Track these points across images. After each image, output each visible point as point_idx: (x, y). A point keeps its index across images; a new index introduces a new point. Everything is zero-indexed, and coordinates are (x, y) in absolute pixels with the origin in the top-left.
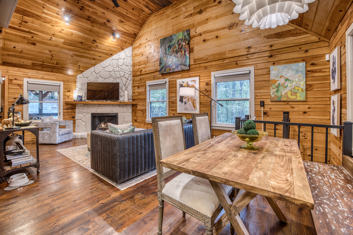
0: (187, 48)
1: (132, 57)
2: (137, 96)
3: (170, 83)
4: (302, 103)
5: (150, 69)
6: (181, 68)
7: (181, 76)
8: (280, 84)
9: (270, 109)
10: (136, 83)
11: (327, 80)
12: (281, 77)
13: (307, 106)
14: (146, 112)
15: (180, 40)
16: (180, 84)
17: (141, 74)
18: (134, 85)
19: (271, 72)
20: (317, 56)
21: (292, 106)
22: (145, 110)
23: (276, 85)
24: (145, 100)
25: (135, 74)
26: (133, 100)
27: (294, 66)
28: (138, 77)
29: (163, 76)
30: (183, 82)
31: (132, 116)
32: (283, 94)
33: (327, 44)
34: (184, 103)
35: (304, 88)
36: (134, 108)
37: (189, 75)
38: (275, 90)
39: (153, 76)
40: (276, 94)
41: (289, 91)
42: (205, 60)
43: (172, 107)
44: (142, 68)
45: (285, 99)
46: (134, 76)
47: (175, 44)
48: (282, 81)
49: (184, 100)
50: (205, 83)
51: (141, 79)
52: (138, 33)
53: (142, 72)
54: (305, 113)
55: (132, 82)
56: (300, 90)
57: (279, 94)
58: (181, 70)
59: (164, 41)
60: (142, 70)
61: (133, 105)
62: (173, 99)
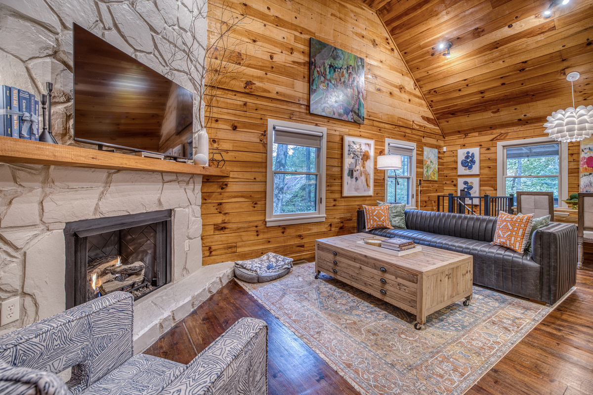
2: (226, 151)
5: (280, 90)
6: (352, 117)
7: (348, 130)
9: (423, 187)
10: (224, 110)
11: (443, 166)
12: (429, 159)
13: (437, 185)
14: (263, 199)
15: (351, 67)
16: (349, 146)
17: (248, 91)
18: (215, 115)
19: (424, 153)
20: (440, 146)
21: (432, 185)
22: (263, 193)
23: (427, 165)
24: (259, 167)
27: (434, 151)
28: (234, 97)
29: (313, 120)
30: (353, 142)
32: (429, 174)
33: (443, 139)
34: (354, 179)
35: (437, 170)
37: (358, 133)
38: (426, 170)
39: (290, 112)
40: (426, 174)
41: (432, 172)
42: (380, 118)
43: (331, 186)
44: (253, 76)
45: (430, 178)
46: (212, 87)
48: (429, 162)
49: (355, 174)
50: (379, 152)
51: (246, 105)
53: (253, 87)
54: (436, 190)
58: (353, 121)
59: (321, 49)
60: (254, 84)
61: (208, 180)
62: (333, 170)
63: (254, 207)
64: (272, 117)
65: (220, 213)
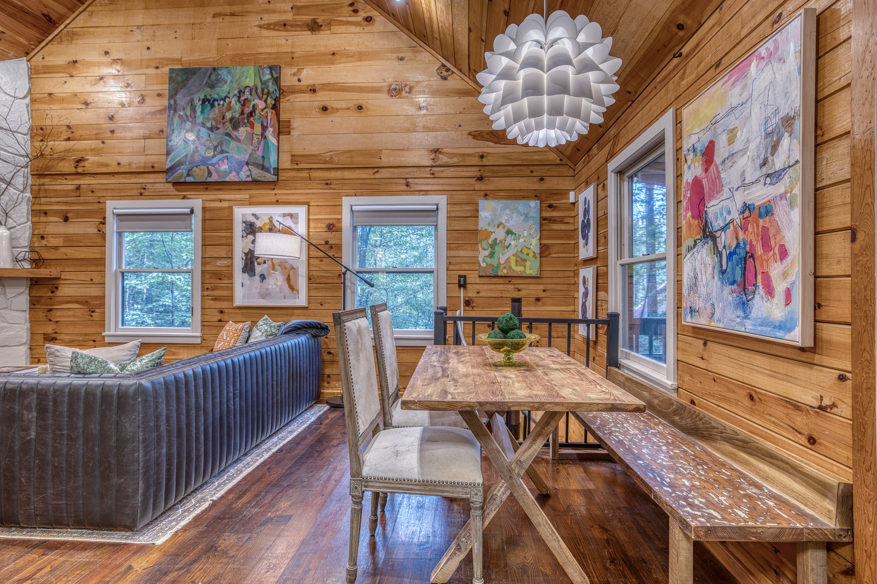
0: (269, 118)
1: (27, 100)
2: (56, 248)
3: (208, 216)
4: (533, 281)
5: (125, 160)
6: (249, 173)
7: (248, 196)
8: (496, 239)
9: (478, 293)
10: (53, 200)
11: (571, 240)
12: (498, 227)
13: (542, 287)
14: (102, 305)
15: (248, 90)
16: (244, 222)
17: (80, 170)
18: (44, 208)
19: (480, 213)
20: (555, 192)
21: (516, 286)
22: (103, 298)
23: (490, 241)
24: (97, 265)
25: (47, 168)
26: (37, 262)
27: (520, 205)
28: (65, 182)
29: (178, 190)
30: (254, 215)
31: (31, 321)
32: (502, 261)
33: (571, 173)
34: (257, 278)
35: (537, 251)
36: (44, 292)
37: (274, 199)
38: (487, 253)
39: (139, 186)
40: (489, 260)
41: (513, 255)
42: (326, 162)
43: (213, 290)
44: (85, 150)
45: (505, 271)
46: (39, 174)
47: (227, 97)
48: (500, 234)
49: (259, 269)
50: (324, 226)
51: (78, 188)
52: (62, 18)
53: (86, 164)
54: (538, 299)
55: (28, 195)
56: (531, 255)
57: (494, 262)
58: (250, 179)
59: (187, 80)
60: (87, 160)
61: (36, 282)
62: (218, 264)
63: (91, 316)
64: (114, 198)
65: (50, 320)
